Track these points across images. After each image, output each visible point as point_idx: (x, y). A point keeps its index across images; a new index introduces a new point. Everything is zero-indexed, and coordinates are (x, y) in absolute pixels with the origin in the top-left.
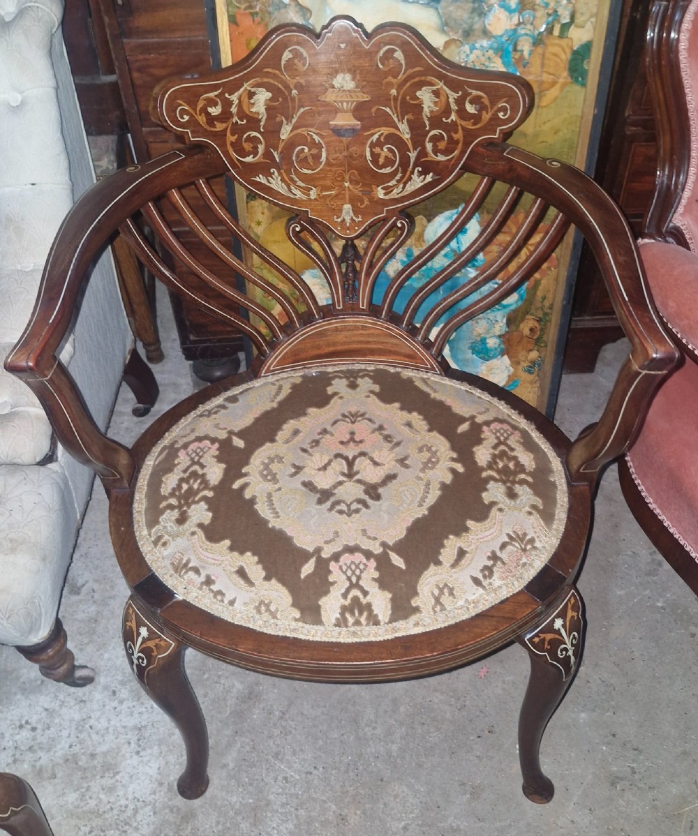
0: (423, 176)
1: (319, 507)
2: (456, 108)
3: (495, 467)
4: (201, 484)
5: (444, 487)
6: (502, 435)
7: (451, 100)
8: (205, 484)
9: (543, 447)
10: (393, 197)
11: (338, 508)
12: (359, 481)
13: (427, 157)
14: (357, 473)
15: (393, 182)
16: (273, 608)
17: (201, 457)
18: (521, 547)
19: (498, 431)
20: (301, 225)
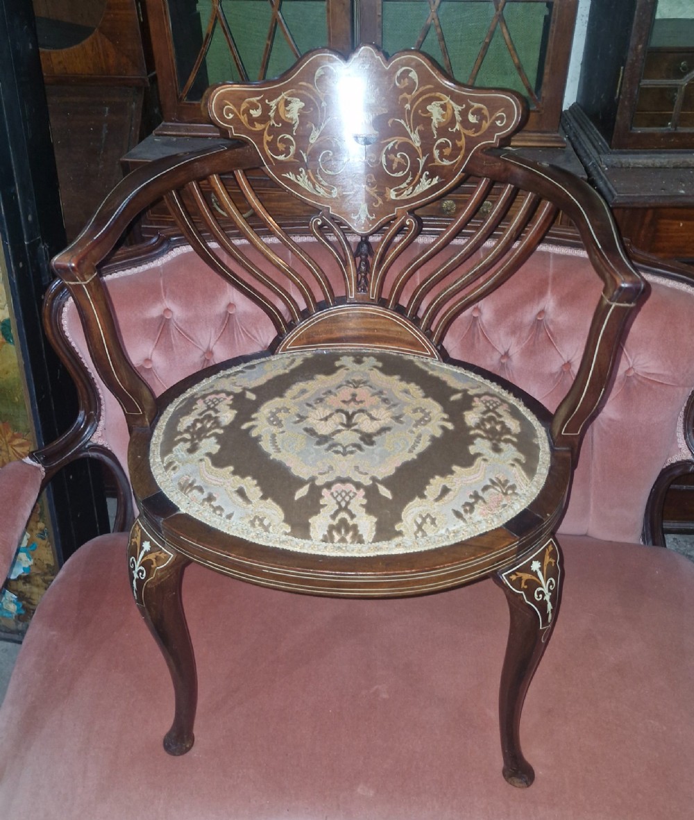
0: (430, 180)
1: (317, 447)
2: (460, 119)
3: (482, 427)
4: (213, 424)
5: (433, 439)
6: (492, 405)
7: (456, 113)
8: (217, 423)
9: (529, 419)
10: (404, 198)
11: (334, 449)
12: (356, 430)
13: (434, 162)
14: (355, 424)
15: (405, 185)
16: (266, 522)
17: (216, 405)
18: (502, 491)
19: (489, 402)
20: (322, 219)
